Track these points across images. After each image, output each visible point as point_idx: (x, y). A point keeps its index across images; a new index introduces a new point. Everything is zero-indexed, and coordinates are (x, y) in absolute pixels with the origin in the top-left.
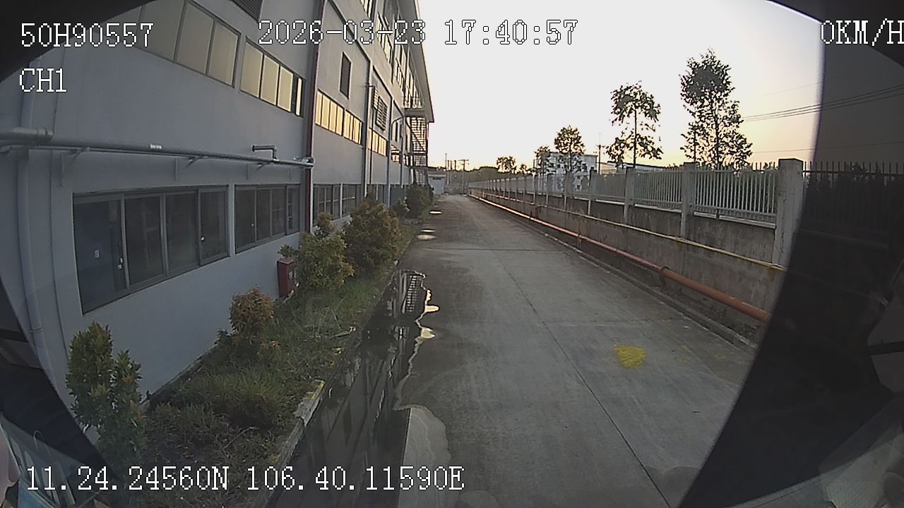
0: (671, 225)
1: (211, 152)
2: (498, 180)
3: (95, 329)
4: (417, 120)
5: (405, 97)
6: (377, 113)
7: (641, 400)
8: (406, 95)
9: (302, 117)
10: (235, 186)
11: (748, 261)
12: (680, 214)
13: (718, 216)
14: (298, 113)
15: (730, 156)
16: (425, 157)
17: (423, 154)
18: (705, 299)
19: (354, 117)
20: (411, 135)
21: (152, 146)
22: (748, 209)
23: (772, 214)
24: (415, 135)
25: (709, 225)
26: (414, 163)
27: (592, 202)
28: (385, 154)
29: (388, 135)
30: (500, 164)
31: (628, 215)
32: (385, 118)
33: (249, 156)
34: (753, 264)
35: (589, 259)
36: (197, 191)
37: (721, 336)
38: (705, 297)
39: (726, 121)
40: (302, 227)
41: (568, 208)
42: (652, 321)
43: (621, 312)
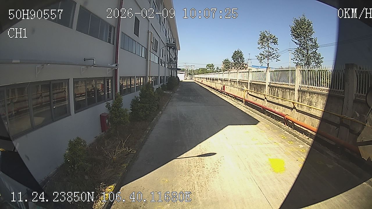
6: (153, 45)
8: (167, 37)
9: (114, 45)
10: (73, 79)
12: (294, 89)
16: (176, 64)
19: (141, 46)
24: (171, 55)
26: (171, 67)
28: (157, 63)
29: (158, 54)
30: (208, 67)
32: (157, 47)
40: (114, 97)
41: (238, 86)
42: (284, 143)
43: (268, 138)
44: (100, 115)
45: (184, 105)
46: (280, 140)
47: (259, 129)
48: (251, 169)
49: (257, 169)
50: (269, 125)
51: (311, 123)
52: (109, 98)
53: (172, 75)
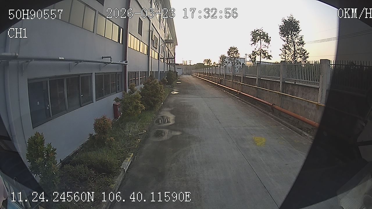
0: (276, 86)
1: (85, 59)
2: (204, 69)
3: (37, 134)
4: (170, 44)
5: (165, 35)
6: (154, 42)
7: (264, 159)
8: (166, 34)
9: (123, 44)
10: (95, 73)
11: (307, 101)
12: (280, 82)
13: (295, 83)
14: (121, 43)
15: (300, 58)
16: (174, 59)
17: (173, 59)
18: (290, 117)
19: (144, 44)
20: (168, 51)
21: (60, 58)
22: (308, 80)
23: (318, 82)
24: (170, 51)
25: (292, 87)
26: (169, 62)
27: (243, 77)
28: (157, 59)
29: (158, 51)
30: (205, 62)
31: (258, 83)
32: (157, 44)
33: (101, 61)
34: (310, 103)
35: (242, 101)
36: (79, 76)
37: (297, 132)
38: (290, 116)
39: (298, 44)
41: (233, 80)
42: (269, 126)
43: (255, 123)
44: (113, 104)
46: (266, 124)
47: (248, 116)
48: (238, 143)
49: (243, 143)
52: (119, 90)
53: (170, 70)
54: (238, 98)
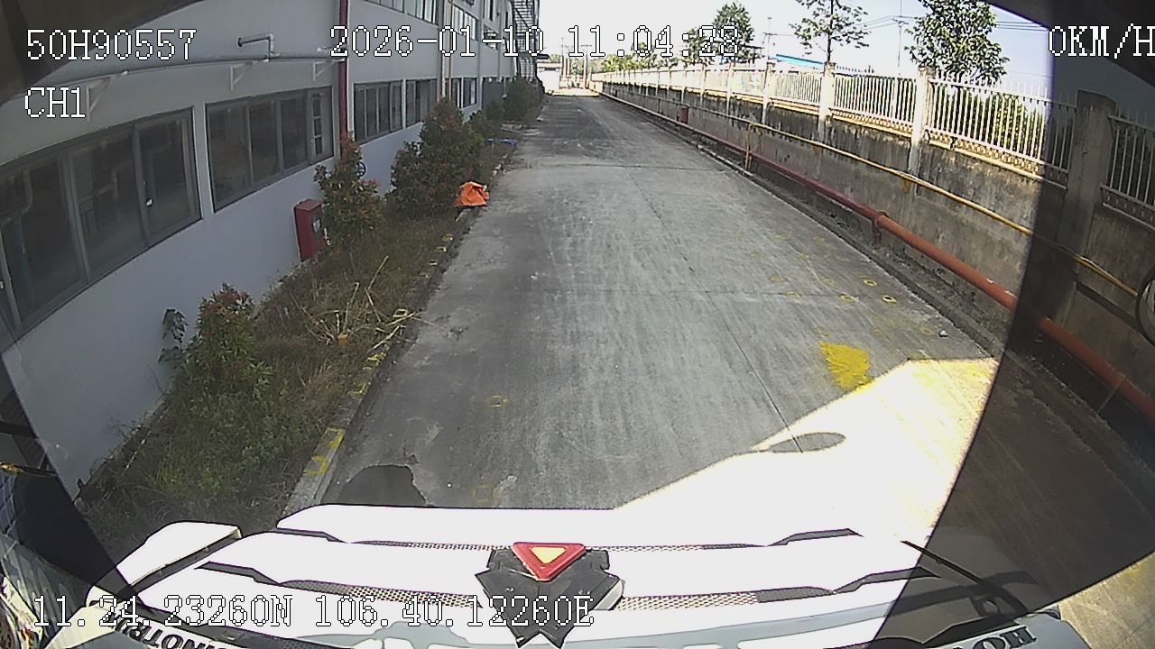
2: (632, 71)
20: (513, 13)
24: (519, 13)
27: (768, 106)
28: (474, 38)
29: (477, 11)
31: (825, 130)
33: (232, 55)
40: (337, 150)
41: (732, 112)
42: (869, 298)
43: (821, 279)
44: (295, 209)
45: (558, 165)
46: (858, 288)
47: (792, 248)
48: (766, 370)
49: (786, 371)
50: (823, 239)
51: (955, 251)
52: (321, 151)
53: (519, 74)
54: (748, 176)
